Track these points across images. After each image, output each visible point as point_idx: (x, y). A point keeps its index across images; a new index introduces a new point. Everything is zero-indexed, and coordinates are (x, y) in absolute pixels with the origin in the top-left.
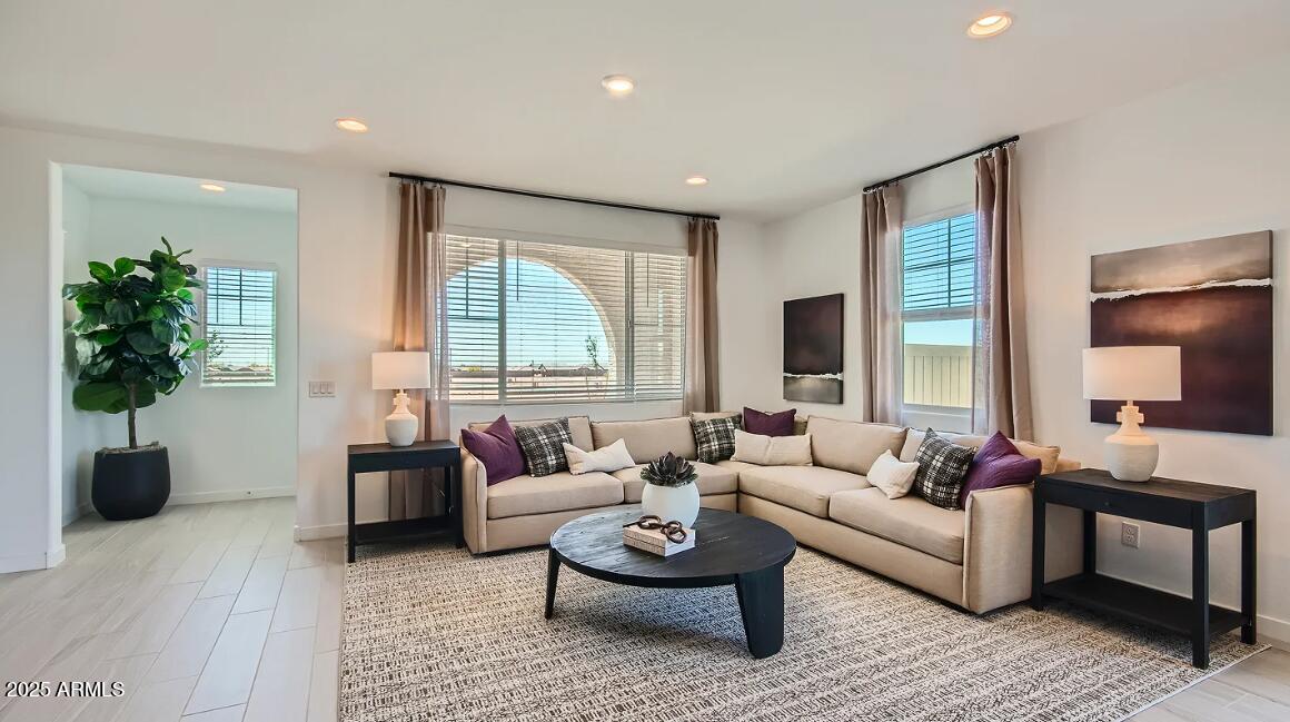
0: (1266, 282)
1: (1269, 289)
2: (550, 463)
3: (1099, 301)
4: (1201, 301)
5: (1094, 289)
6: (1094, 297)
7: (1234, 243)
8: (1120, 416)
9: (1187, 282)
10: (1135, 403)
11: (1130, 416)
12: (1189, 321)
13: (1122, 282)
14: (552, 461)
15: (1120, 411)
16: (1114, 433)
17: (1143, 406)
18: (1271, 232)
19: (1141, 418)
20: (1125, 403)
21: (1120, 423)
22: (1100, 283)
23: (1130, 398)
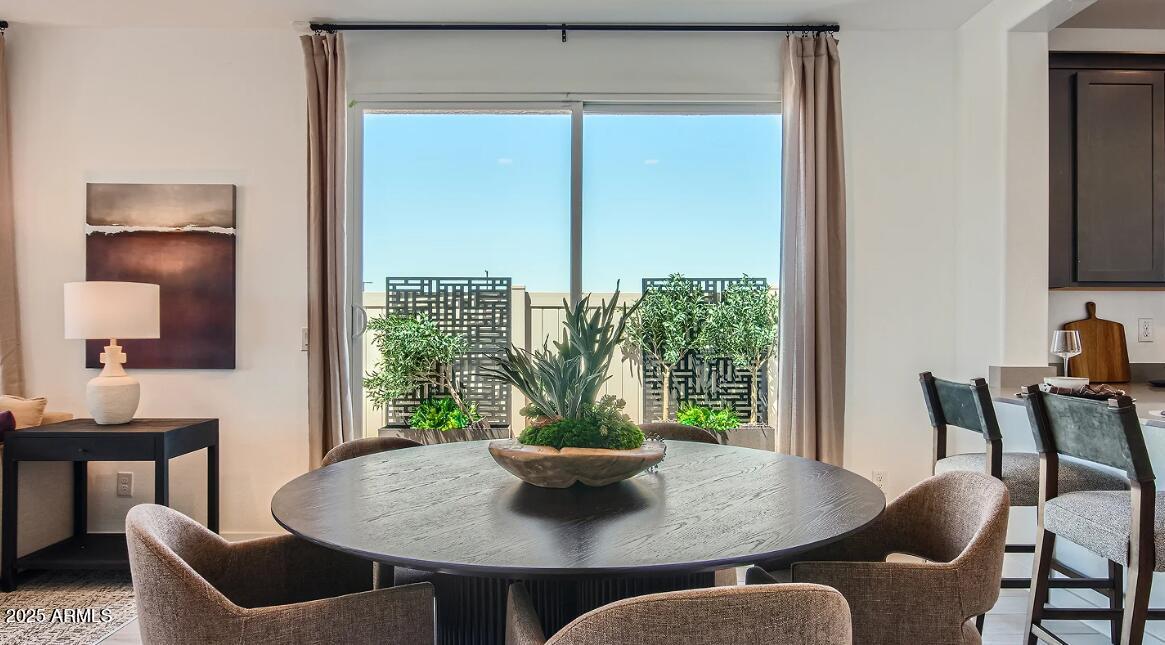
0: (230, 231)
1: (233, 237)
3: (96, 234)
4: (184, 243)
5: (90, 221)
6: (91, 229)
7: (207, 191)
8: (104, 358)
9: (172, 224)
10: (119, 342)
11: (113, 356)
12: (175, 262)
13: (116, 215)
15: (104, 351)
16: (98, 376)
17: (127, 345)
18: (234, 187)
19: (123, 358)
20: (107, 342)
21: (102, 366)
22: (95, 216)
23: (114, 335)
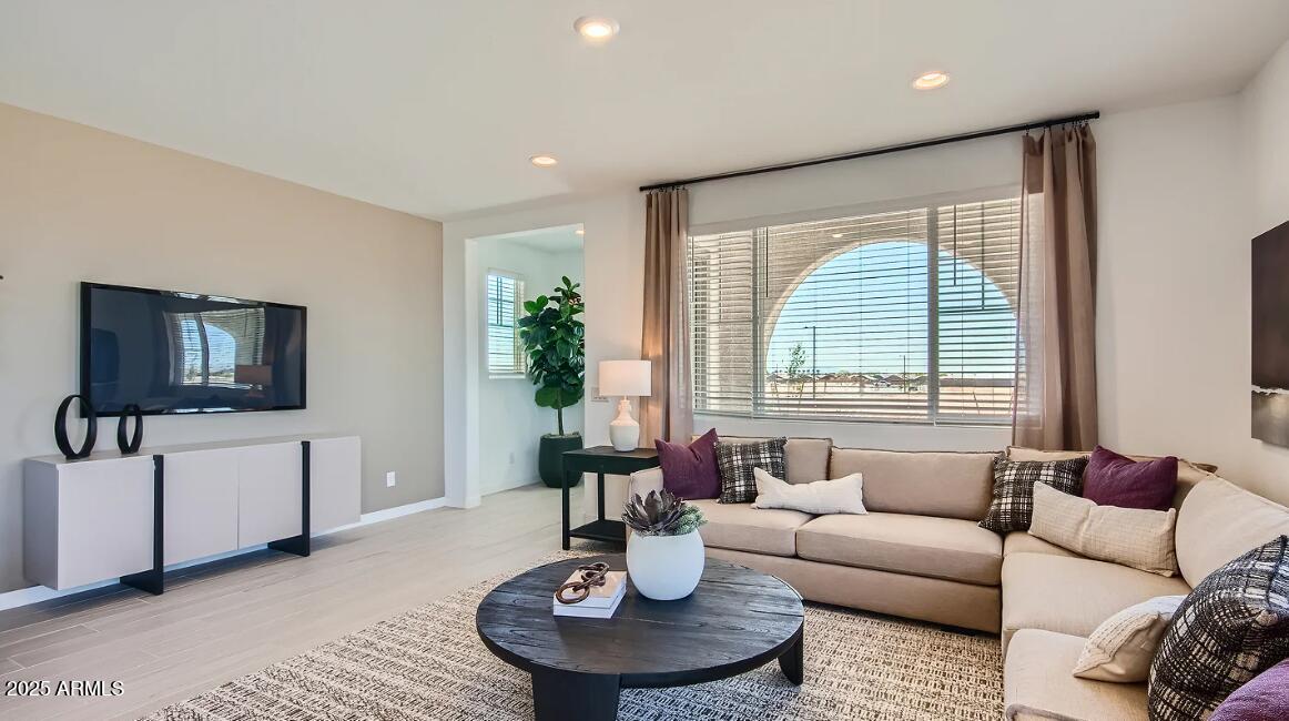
2: (737, 489)
14: (740, 487)
